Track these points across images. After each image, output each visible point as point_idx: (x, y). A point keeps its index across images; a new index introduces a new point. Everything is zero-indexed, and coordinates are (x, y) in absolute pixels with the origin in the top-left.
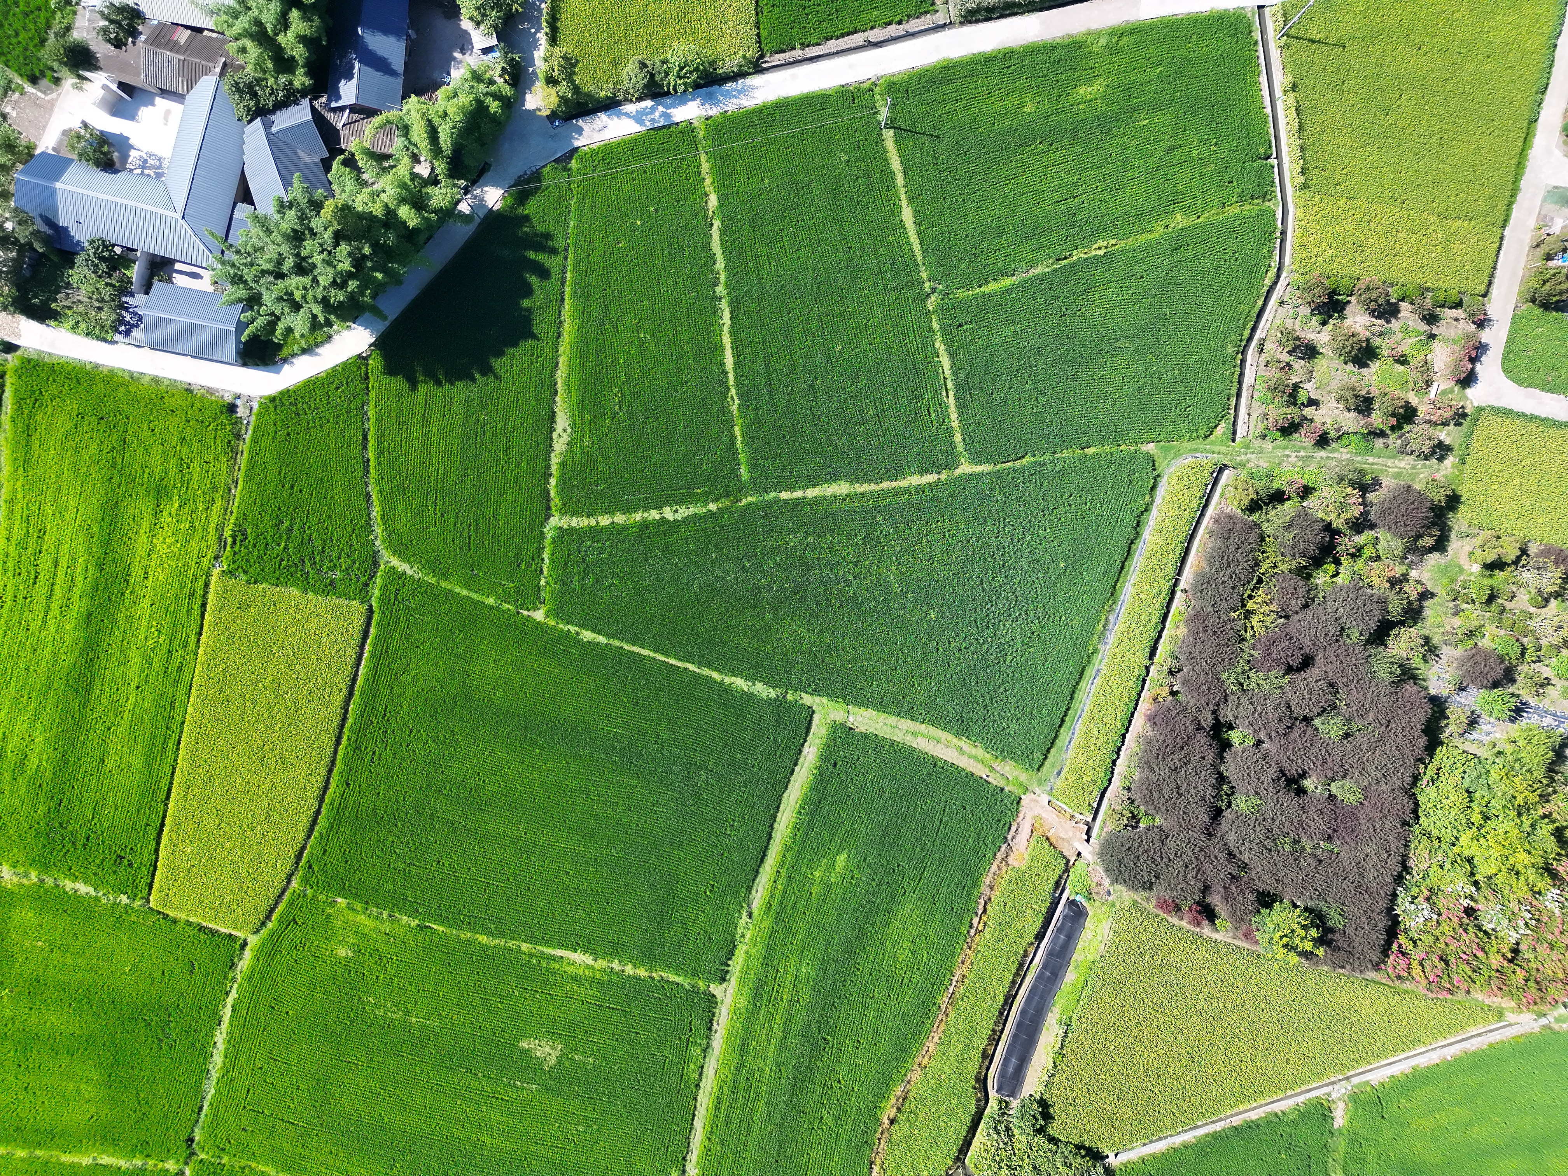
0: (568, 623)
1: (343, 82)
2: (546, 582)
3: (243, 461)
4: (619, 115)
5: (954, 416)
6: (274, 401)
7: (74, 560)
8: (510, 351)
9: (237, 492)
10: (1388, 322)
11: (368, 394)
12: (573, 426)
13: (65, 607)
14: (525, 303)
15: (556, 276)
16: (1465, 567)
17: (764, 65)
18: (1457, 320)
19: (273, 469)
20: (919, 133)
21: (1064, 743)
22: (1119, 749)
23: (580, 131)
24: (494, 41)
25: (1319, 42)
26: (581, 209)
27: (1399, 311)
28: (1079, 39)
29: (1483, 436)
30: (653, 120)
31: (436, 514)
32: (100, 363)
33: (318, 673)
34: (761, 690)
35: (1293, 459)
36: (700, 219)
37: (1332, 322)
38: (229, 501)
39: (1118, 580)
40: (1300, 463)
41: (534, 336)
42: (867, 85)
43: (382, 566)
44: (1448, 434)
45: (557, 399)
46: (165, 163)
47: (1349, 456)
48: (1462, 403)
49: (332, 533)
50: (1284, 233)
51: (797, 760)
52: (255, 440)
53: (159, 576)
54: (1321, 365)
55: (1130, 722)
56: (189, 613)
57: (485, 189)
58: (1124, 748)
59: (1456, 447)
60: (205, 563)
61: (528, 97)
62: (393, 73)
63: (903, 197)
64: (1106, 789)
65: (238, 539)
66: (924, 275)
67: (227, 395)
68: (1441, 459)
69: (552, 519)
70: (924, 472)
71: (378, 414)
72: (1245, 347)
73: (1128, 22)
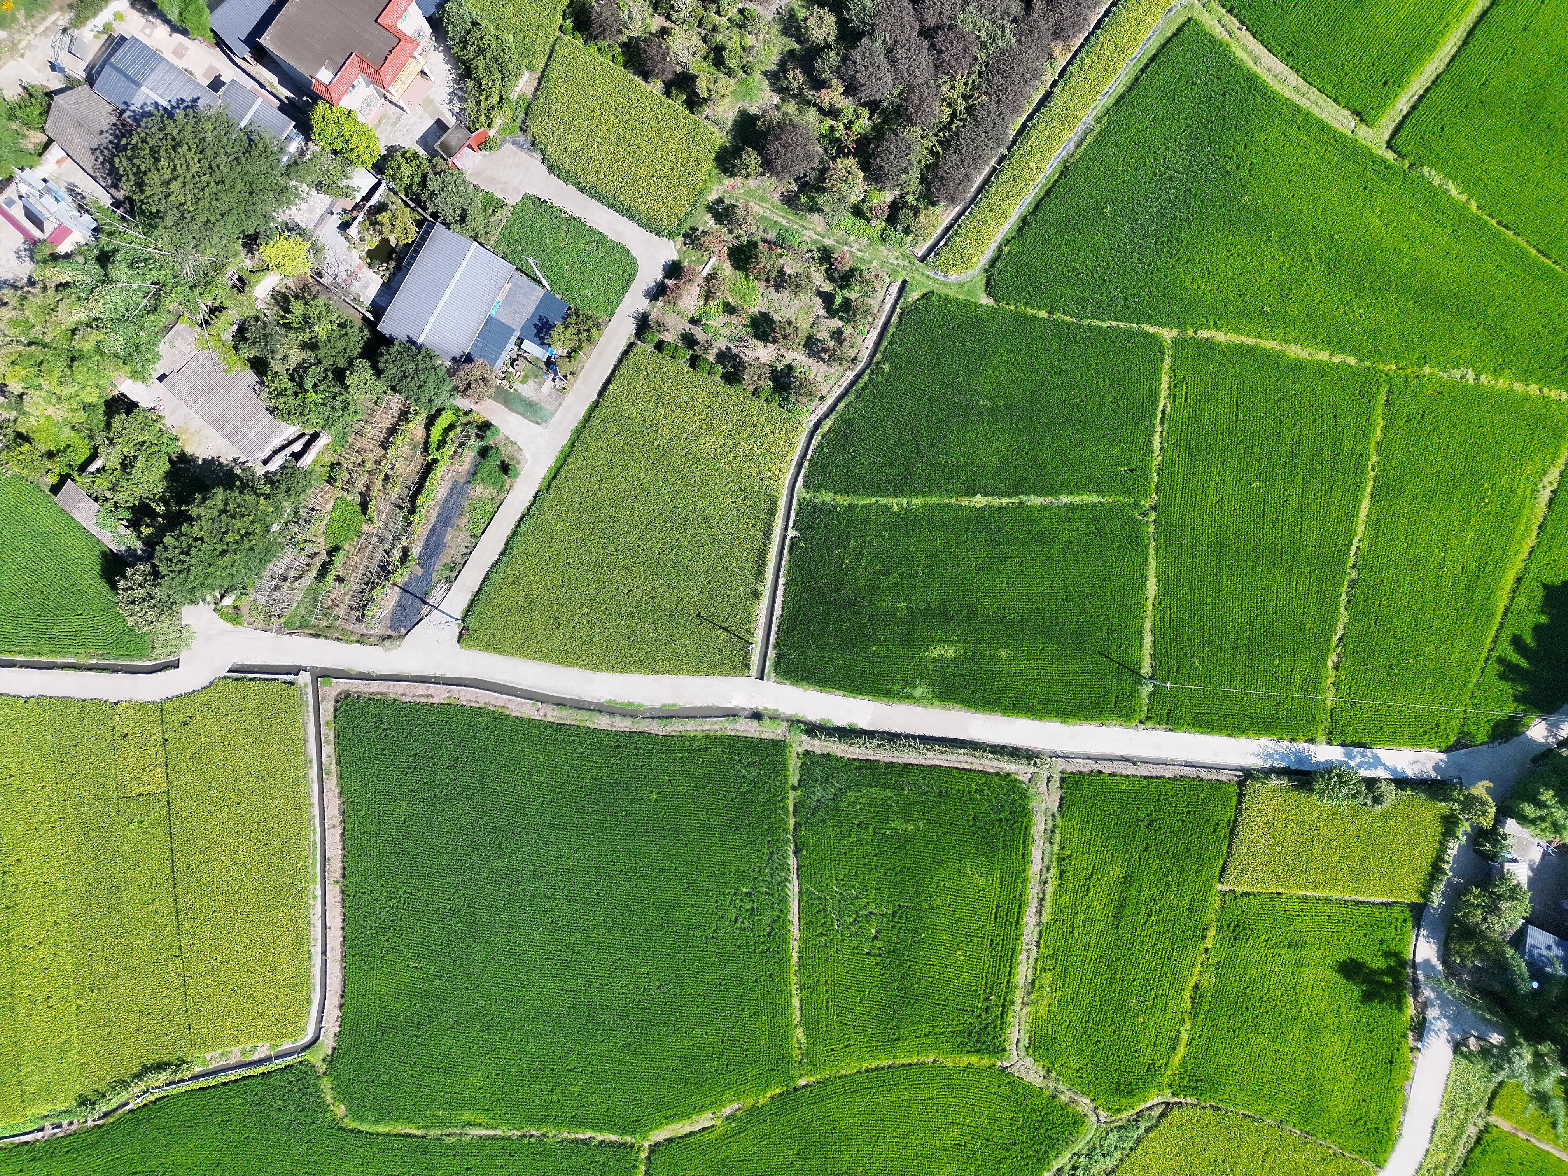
5: (1164, 386)
10: (730, 349)
12: (1535, 491)
14: (1543, 619)
15: (1506, 635)
17: (1241, 773)
21: (1156, 39)
23: (1436, 768)
25: (720, 627)
27: (718, 355)
28: (936, 702)
30: (1363, 755)
34: (1436, 178)
36: (1351, 647)
37: (783, 366)
42: (1149, 724)
44: (706, 223)
45: (1541, 520)
47: (804, 232)
48: (685, 248)
51: (1419, 100)
54: (803, 328)
55: (1088, 38)
57: (1543, 741)
59: (702, 209)
63: (1151, 608)
66: (1152, 528)
68: (721, 200)
70: (1209, 342)
72: (869, 367)
73: (887, 704)
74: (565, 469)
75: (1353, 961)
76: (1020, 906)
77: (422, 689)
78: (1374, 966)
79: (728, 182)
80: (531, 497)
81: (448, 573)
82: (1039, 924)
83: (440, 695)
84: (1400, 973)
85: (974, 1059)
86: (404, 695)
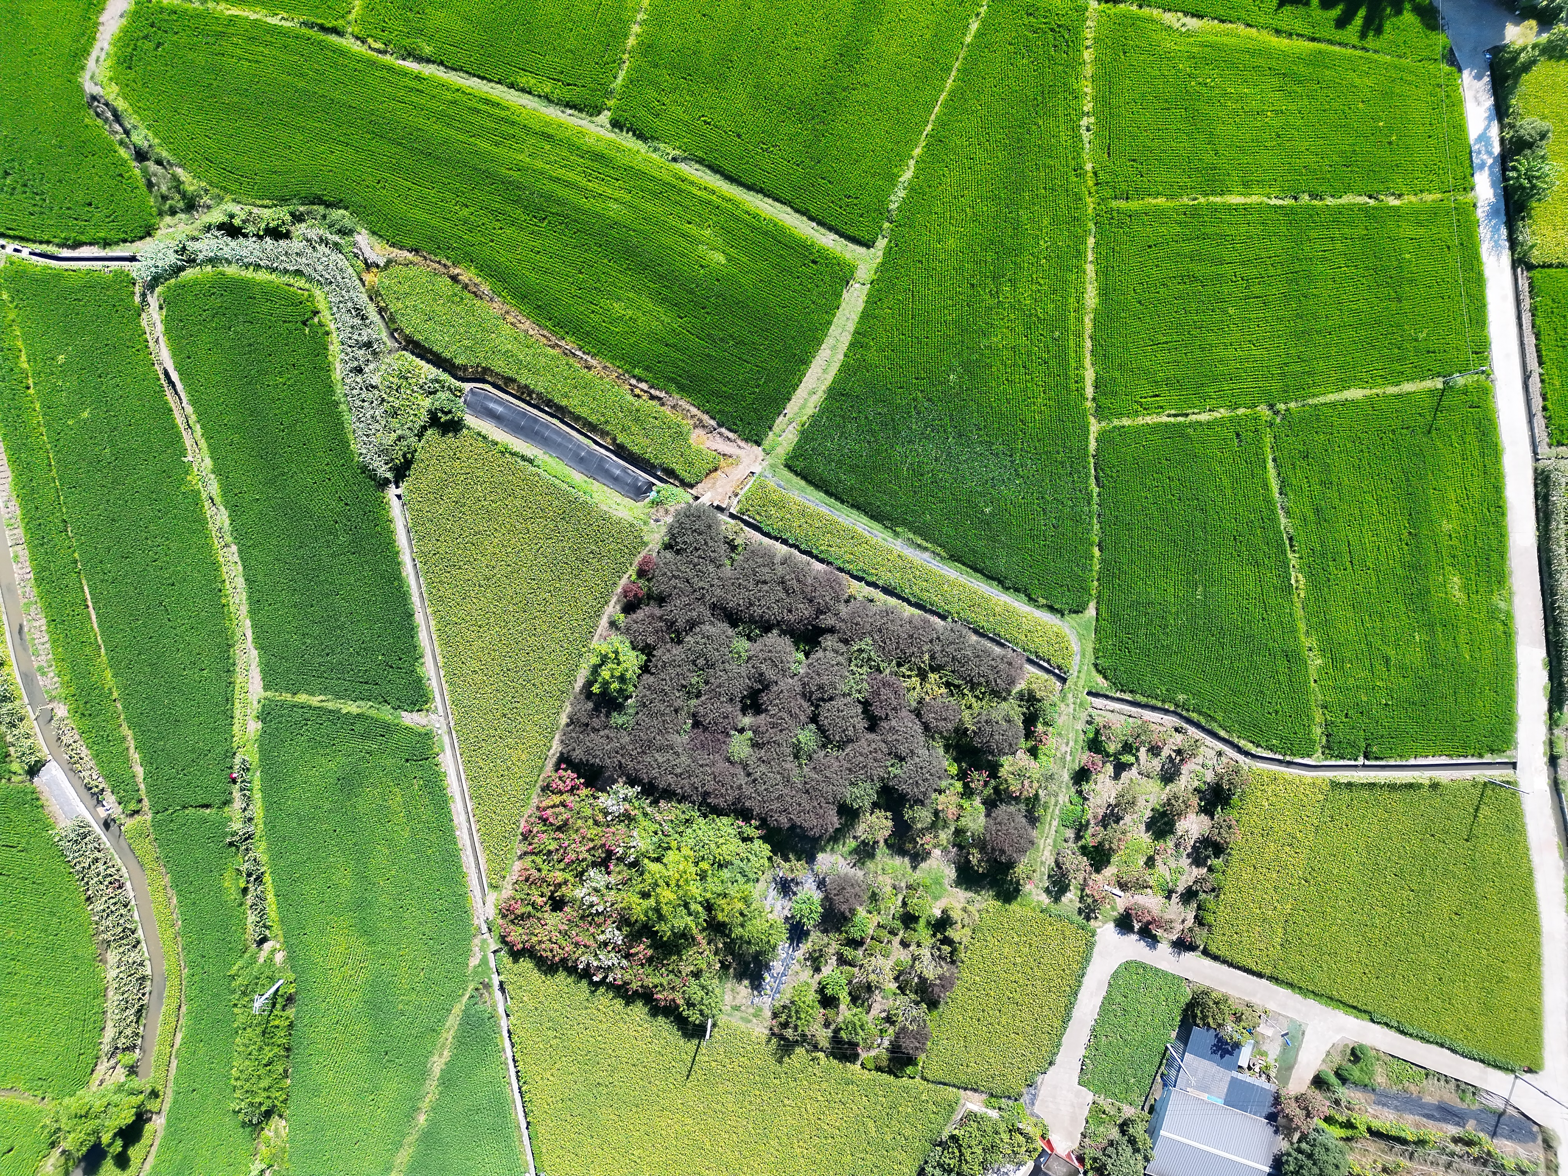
4: (1490, 120)
5: (1148, 420)
10: (1189, 855)
12: (1187, 34)
16: (938, 903)
17: (1519, 270)
18: (1183, 921)
21: (809, 493)
23: (1479, 77)
25: (1476, 816)
27: (1198, 866)
28: (1507, 583)
29: (1067, 933)
34: (898, 195)
36: (1378, 185)
37: (1196, 799)
42: (1488, 369)
44: (1071, 901)
45: (1215, 22)
47: (1061, 802)
48: (1100, 917)
51: (823, 226)
54: (1154, 786)
59: (1058, 906)
63: (1374, 391)
64: (760, 530)
66: (1292, 405)
68: (1047, 891)
70: (1097, 383)
72: (1181, 714)
73: (1517, 633)
74: (1345, 999)
79: (1028, 888)
80: (1378, 1028)
81: (1469, 1095)
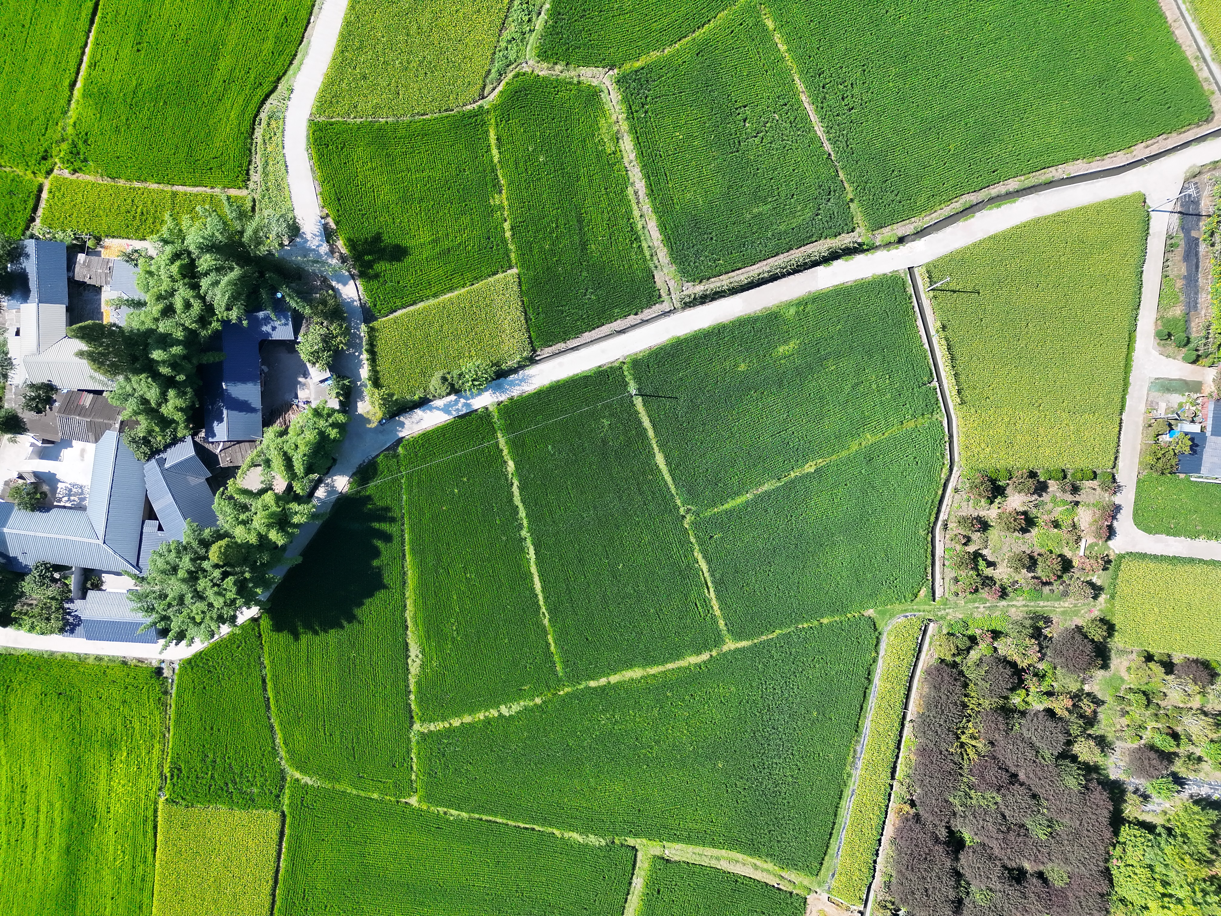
0: (437, 805)
1: (215, 423)
2: (417, 776)
3: (172, 712)
4: (431, 409)
5: (716, 607)
6: (190, 663)
7: (51, 805)
8: (367, 601)
9: (170, 736)
10: (1040, 496)
11: (262, 648)
12: (423, 652)
13: (48, 845)
14: (375, 563)
15: (396, 540)
16: (1126, 678)
17: (537, 358)
18: (1094, 489)
19: (195, 716)
20: (661, 397)
21: (834, 850)
22: (877, 850)
23: (402, 425)
24: (328, 374)
25: (959, 291)
26: (410, 486)
27: (1047, 487)
28: (774, 309)
29: (1126, 577)
30: (458, 410)
31: (325, 734)
32: (54, 650)
33: (248, 870)
34: (593, 840)
35: (982, 609)
36: (503, 481)
37: (997, 501)
38: (164, 744)
39: (859, 719)
40: (987, 612)
41: (385, 587)
42: (617, 364)
43: (289, 779)
44: (1099, 578)
45: (408, 633)
46: (86, 490)
47: (1024, 602)
48: (1106, 553)
49: (247, 760)
50: (951, 437)
51: (629, 890)
52: (179, 696)
53: (117, 809)
54: (994, 534)
55: (883, 829)
56: (145, 833)
57: (335, 478)
58: (881, 849)
59: (1106, 586)
60: (152, 795)
61: (360, 404)
62: (253, 410)
63: (655, 446)
64: (871, 884)
65: (175, 774)
66: (679, 502)
67: (154, 662)
68: (1095, 597)
69: (415, 725)
70: (699, 653)
71: (272, 662)
72: (933, 527)
73: (810, 292)
74: (1124, 355)
75: (399, 260)
76: (652, 191)
77: (1154, 150)
78: (382, 263)
79: (1096, 613)
80: (1139, 323)
81: (1173, 241)
82: (632, 184)
83: (1140, 151)
84: (361, 266)
85: (637, 65)
86: (1165, 139)
